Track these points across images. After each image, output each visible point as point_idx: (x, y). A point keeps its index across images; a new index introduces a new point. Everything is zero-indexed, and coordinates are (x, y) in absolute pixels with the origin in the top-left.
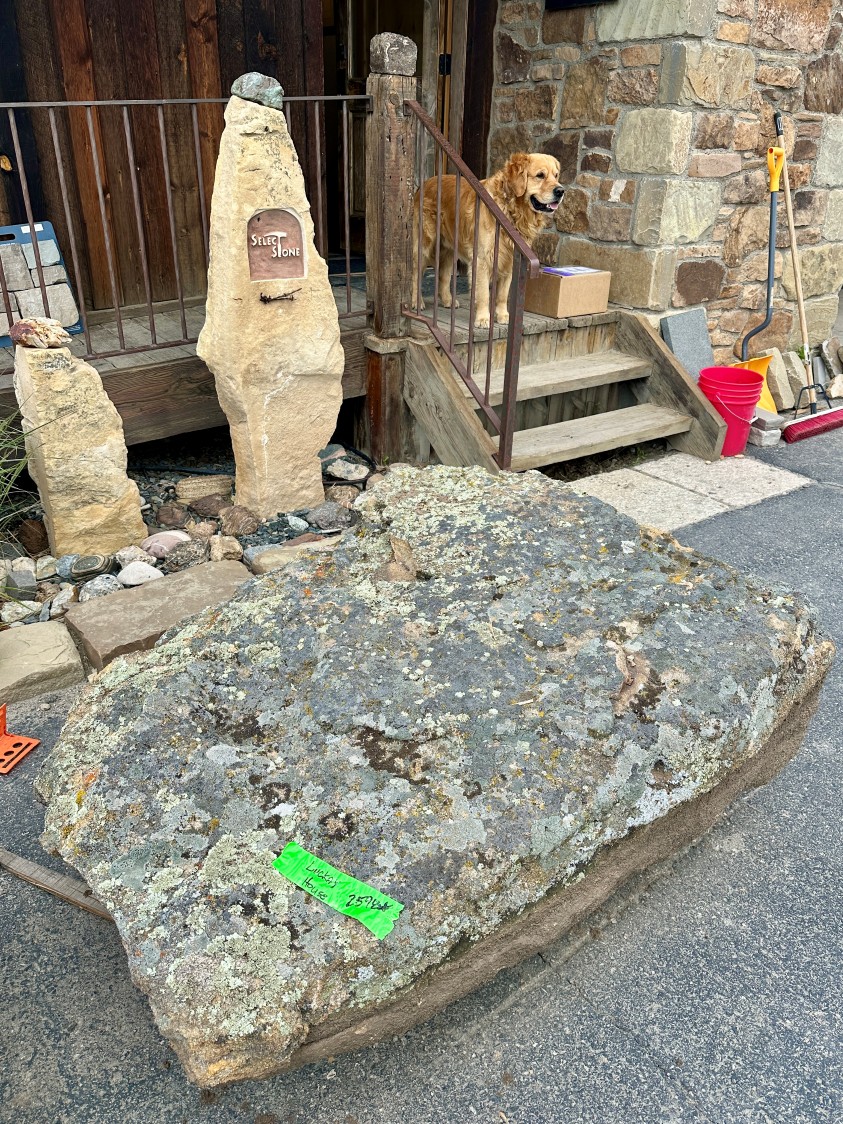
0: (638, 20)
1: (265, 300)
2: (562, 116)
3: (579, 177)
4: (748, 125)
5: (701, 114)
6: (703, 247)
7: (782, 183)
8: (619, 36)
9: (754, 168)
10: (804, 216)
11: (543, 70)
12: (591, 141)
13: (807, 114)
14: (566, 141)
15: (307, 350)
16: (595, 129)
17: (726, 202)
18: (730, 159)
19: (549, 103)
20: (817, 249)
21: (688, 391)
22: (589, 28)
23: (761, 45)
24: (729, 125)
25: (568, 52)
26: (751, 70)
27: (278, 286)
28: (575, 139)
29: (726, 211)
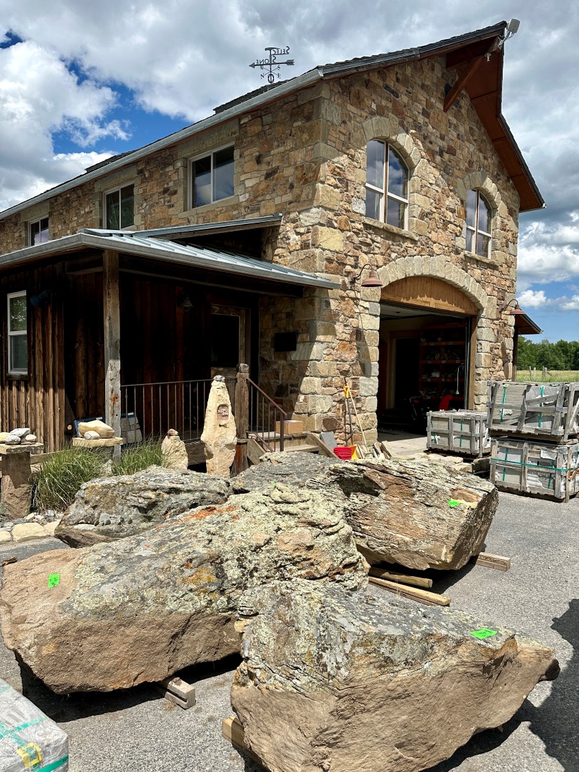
0: (302, 356)
1: (220, 426)
2: (282, 379)
3: (289, 396)
4: (337, 380)
5: (323, 379)
6: (329, 413)
7: (349, 395)
8: (297, 359)
9: (341, 391)
10: (359, 405)
11: (275, 367)
12: (292, 385)
13: (354, 377)
14: (284, 385)
15: (229, 438)
16: (294, 383)
17: (334, 401)
18: (333, 389)
19: (278, 375)
20: (366, 414)
21: (331, 454)
22: (288, 356)
23: (337, 360)
24: (331, 381)
25: (282, 362)
26: (335, 367)
27: (223, 422)
28: (287, 385)
29: (335, 403)
